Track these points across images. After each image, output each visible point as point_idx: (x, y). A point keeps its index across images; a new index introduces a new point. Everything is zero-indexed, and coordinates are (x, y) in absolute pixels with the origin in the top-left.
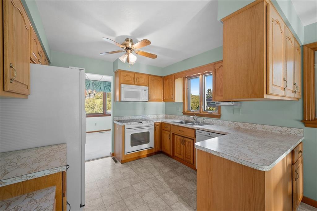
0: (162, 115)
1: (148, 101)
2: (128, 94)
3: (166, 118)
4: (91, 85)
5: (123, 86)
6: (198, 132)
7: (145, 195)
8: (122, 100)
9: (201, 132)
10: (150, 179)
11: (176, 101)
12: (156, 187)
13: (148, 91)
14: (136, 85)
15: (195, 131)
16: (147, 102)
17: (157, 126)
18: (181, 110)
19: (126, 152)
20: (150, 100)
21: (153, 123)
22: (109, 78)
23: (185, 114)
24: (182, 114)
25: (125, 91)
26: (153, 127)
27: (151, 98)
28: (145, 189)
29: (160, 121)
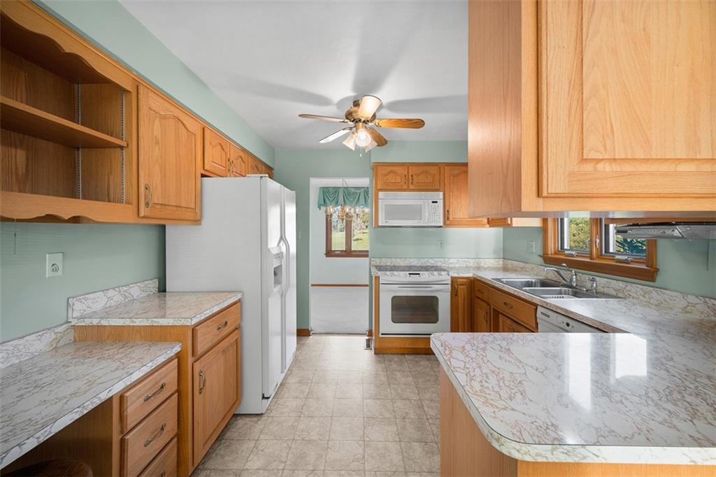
0: (493, 261)
1: (442, 225)
2: (393, 211)
3: (505, 269)
4: (341, 198)
5: (381, 194)
6: (542, 313)
7: (375, 426)
8: (380, 224)
9: (548, 316)
10: (408, 401)
11: (513, 226)
12: (407, 420)
13: (441, 203)
14: (413, 190)
15: (536, 309)
16: (441, 227)
17: (461, 287)
18: (537, 248)
19: (381, 331)
20: (448, 222)
21: (450, 278)
22: (364, 182)
23: (548, 260)
24: (540, 260)
25: (386, 205)
26: (449, 286)
27: (451, 219)
28: (382, 415)
29: (470, 275)
